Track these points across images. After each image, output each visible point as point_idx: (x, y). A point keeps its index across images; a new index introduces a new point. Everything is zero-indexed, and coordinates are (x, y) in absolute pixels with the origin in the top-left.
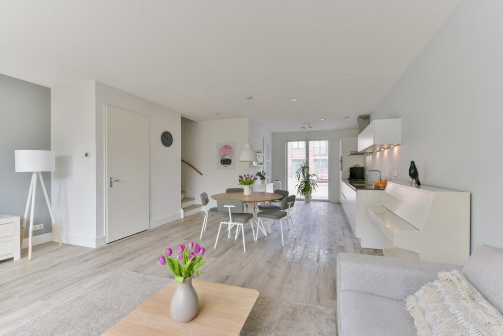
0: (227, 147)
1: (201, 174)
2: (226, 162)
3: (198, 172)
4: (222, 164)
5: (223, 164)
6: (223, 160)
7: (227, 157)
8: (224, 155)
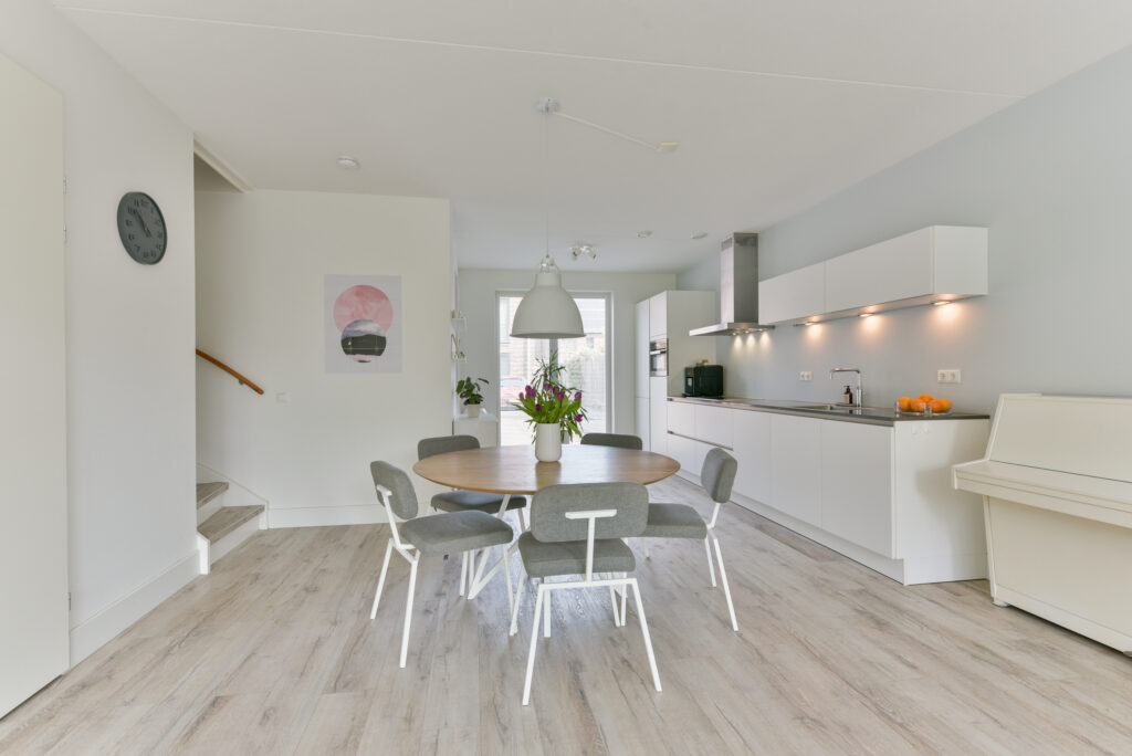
0: (366, 293)
1: (259, 391)
2: (364, 345)
3: (243, 380)
4: (347, 352)
5: (354, 353)
6: (353, 339)
7: (370, 328)
8: (356, 322)
